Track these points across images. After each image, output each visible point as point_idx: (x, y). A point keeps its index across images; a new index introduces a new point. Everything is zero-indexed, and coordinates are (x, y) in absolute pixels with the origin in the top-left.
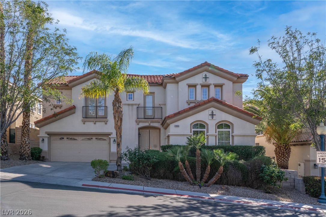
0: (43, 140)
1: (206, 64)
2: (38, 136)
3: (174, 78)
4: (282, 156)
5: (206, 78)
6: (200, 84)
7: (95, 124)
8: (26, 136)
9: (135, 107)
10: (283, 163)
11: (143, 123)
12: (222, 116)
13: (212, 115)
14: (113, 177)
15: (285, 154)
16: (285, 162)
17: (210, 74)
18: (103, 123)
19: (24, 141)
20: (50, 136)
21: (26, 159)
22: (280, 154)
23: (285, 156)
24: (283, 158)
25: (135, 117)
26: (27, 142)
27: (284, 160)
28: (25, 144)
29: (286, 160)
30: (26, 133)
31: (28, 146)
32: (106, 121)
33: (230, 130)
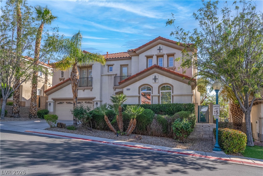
0: (50, 104)
1: (160, 38)
2: (47, 101)
3: (135, 52)
4: (235, 114)
5: (160, 49)
6: (156, 55)
7: (84, 91)
8: (33, 101)
9: (113, 77)
10: (236, 120)
11: (119, 89)
12: (163, 79)
13: (155, 79)
14: (61, 128)
15: (237, 112)
16: (237, 120)
17: (164, 46)
18: (89, 90)
19: (32, 104)
20: (56, 101)
21: (32, 117)
22: (233, 113)
23: (237, 114)
24: (236, 116)
25: (113, 85)
26: (34, 105)
27: (237, 118)
28: (32, 106)
29: (239, 118)
30: (33, 99)
31: (35, 108)
32: (91, 89)
33: (171, 91)
